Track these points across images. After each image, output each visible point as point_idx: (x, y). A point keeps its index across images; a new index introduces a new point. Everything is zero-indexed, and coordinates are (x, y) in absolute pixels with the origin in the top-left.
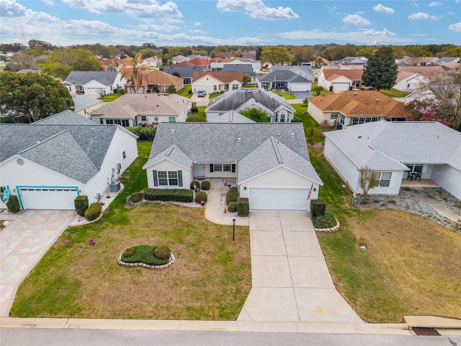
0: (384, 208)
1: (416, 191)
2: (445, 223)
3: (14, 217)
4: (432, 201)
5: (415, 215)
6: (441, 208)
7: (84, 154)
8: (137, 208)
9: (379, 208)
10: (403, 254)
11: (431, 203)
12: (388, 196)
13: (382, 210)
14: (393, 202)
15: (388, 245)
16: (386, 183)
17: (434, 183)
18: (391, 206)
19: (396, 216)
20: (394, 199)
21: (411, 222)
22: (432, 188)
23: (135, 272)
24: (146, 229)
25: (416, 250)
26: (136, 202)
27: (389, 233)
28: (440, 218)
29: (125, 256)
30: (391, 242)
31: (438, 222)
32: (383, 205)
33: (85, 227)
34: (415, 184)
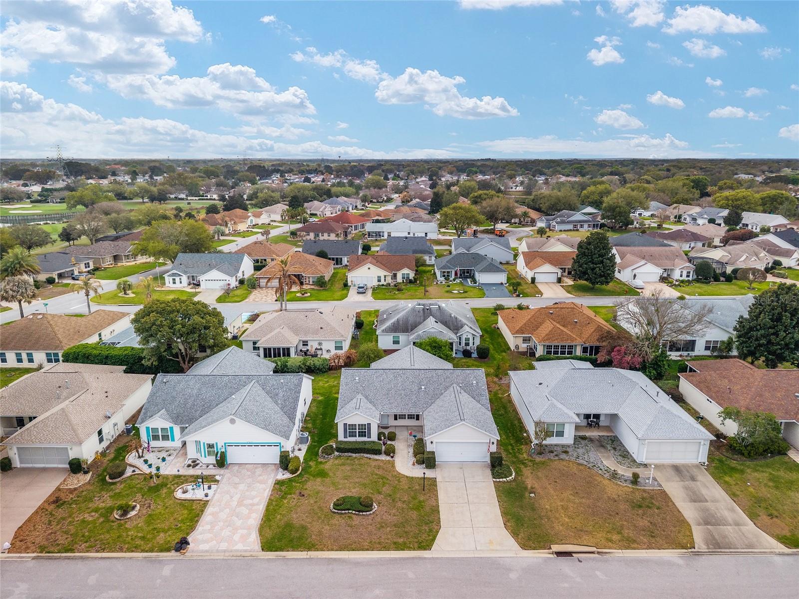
0: (557, 458)
1: (591, 440)
2: (605, 472)
3: (222, 471)
4: (602, 450)
5: (582, 465)
6: (608, 458)
7: (277, 408)
8: (332, 461)
9: (552, 458)
10: (562, 500)
11: (601, 452)
12: (563, 446)
13: (555, 460)
14: (566, 452)
15: (553, 492)
16: (560, 434)
17: (611, 431)
18: (563, 456)
19: (565, 466)
20: (568, 449)
21: (576, 472)
22: (608, 436)
23: (347, 518)
24: (346, 481)
25: (574, 496)
26: (330, 455)
27: (556, 482)
28: (602, 468)
29: (335, 504)
30: (555, 490)
31: (600, 472)
32: (556, 455)
33: (290, 480)
34: (593, 432)
